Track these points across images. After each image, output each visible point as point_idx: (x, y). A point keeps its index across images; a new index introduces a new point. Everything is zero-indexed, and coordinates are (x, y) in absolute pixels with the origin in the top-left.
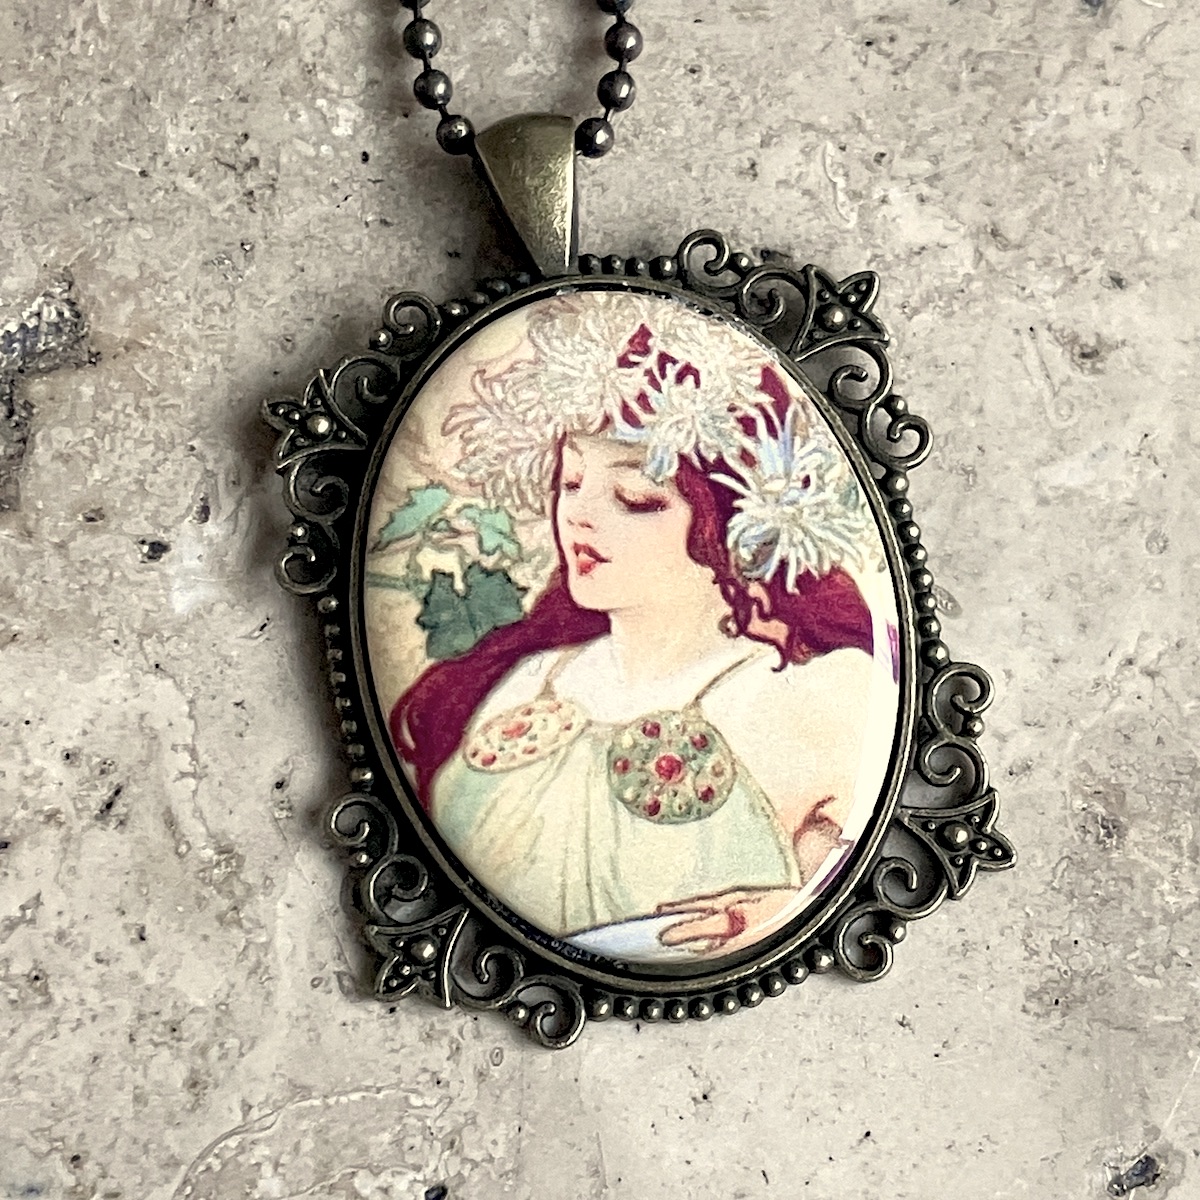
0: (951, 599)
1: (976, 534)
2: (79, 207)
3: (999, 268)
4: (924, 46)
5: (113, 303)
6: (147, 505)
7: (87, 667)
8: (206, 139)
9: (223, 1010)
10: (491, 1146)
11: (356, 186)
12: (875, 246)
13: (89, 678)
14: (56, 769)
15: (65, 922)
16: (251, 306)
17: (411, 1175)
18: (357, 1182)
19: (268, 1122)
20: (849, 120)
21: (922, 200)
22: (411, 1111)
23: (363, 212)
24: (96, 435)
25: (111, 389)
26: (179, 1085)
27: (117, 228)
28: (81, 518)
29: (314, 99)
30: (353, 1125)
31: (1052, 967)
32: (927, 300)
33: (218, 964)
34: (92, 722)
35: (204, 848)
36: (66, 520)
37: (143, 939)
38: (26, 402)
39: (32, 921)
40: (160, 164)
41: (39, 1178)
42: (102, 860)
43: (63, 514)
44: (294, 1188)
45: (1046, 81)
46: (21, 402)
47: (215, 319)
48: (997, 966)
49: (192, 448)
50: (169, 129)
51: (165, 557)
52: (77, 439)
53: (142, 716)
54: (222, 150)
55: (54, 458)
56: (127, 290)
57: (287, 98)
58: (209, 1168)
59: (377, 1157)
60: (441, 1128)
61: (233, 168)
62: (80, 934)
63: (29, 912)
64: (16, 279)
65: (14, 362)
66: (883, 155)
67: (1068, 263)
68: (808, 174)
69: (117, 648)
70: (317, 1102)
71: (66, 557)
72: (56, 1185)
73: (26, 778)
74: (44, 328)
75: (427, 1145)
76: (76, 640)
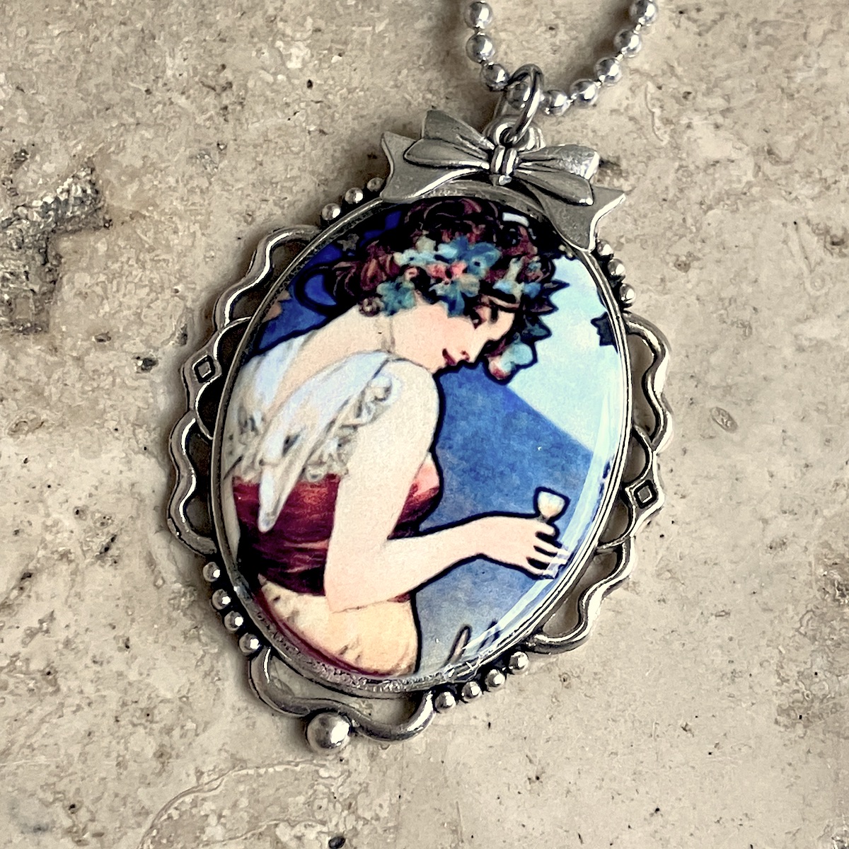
0: (730, 418)
1: (751, 371)
2: (101, 114)
3: (772, 178)
4: (722, 16)
5: (124, 184)
6: (142, 331)
7: (95, 447)
8: (195, 69)
9: (184, 702)
10: (378, 808)
11: (303, 105)
12: (681, 159)
13: (96, 455)
14: (69, 522)
15: (70, 634)
16: (223, 190)
17: (319, 828)
18: (278, 832)
19: (215, 784)
20: (665, 67)
21: (717, 127)
22: (320, 780)
23: (307, 124)
24: (108, 279)
25: (119, 246)
26: (151, 755)
27: (128, 131)
28: (93, 339)
29: (274, 41)
30: (278, 789)
31: (798, 691)
32: (719, 200)
33: (182, 668)
34: (96, 488)
35: (175, 582)
36: (82, 340)
37: (128, 647)
38: (57, 254)
39: (47, 631)
40: (160, 85)
41: (45, 820)
42: (100, 589)
43: (80, 335)
44: (232, 834)
45: (811, 44)
46: (53, 253)
47: (197, 198)
48: (757, 689)
49: (177, 291)
50: (168, 60)
51: (154, 369)
52: (93, 282)
53: (133, 485)
54: (207, 76)
55: (76, 295)
56: (134, 175)
57: (256, 40)
58: (170, 817)
59: (294, 814)
60: (342, 794)
61: (214, 89)
62: (83, 642)
63: (45, 625)
64: (54, 165)
65: (49, 225)
66: (689, 93)
67: (823, 176)
68: (633, 105)
69: (117, 434)
70: (251, 772)
71: (82, 367)
72: (58, 825)
73: (47, 526)
74: (72, 201)
75: (331, 806)
76: (87, 428)
